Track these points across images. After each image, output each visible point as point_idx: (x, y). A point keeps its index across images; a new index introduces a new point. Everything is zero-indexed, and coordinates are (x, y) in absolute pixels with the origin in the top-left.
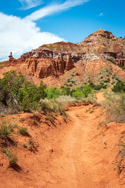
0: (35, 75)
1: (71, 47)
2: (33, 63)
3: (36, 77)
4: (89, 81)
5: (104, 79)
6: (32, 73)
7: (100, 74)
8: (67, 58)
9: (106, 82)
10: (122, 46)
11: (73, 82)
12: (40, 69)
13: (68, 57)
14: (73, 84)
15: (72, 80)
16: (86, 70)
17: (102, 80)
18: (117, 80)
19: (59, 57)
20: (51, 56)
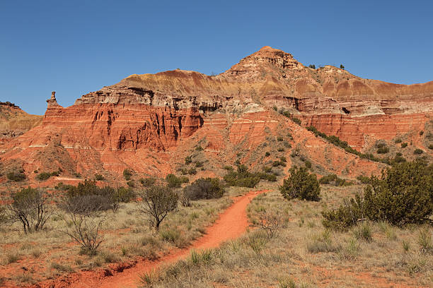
0: (108, 144)
1: (198, 83)
2: (105, 118)
3: (111, 149)
4: (238, 162)
5: (273, 159)
6: (101, 142)
7: (265, 145)
8: (188, 107)
9: (276, 164)
10: (315, 86)
11: (199, 165)
12: (120, 133)
13: (189, 104)
14: (197, 169)
15: (198, 159)
16: (231, 136)
17: (267, 159)
18: (303, 161)
19: (167, 104)
20: (149, 102)
